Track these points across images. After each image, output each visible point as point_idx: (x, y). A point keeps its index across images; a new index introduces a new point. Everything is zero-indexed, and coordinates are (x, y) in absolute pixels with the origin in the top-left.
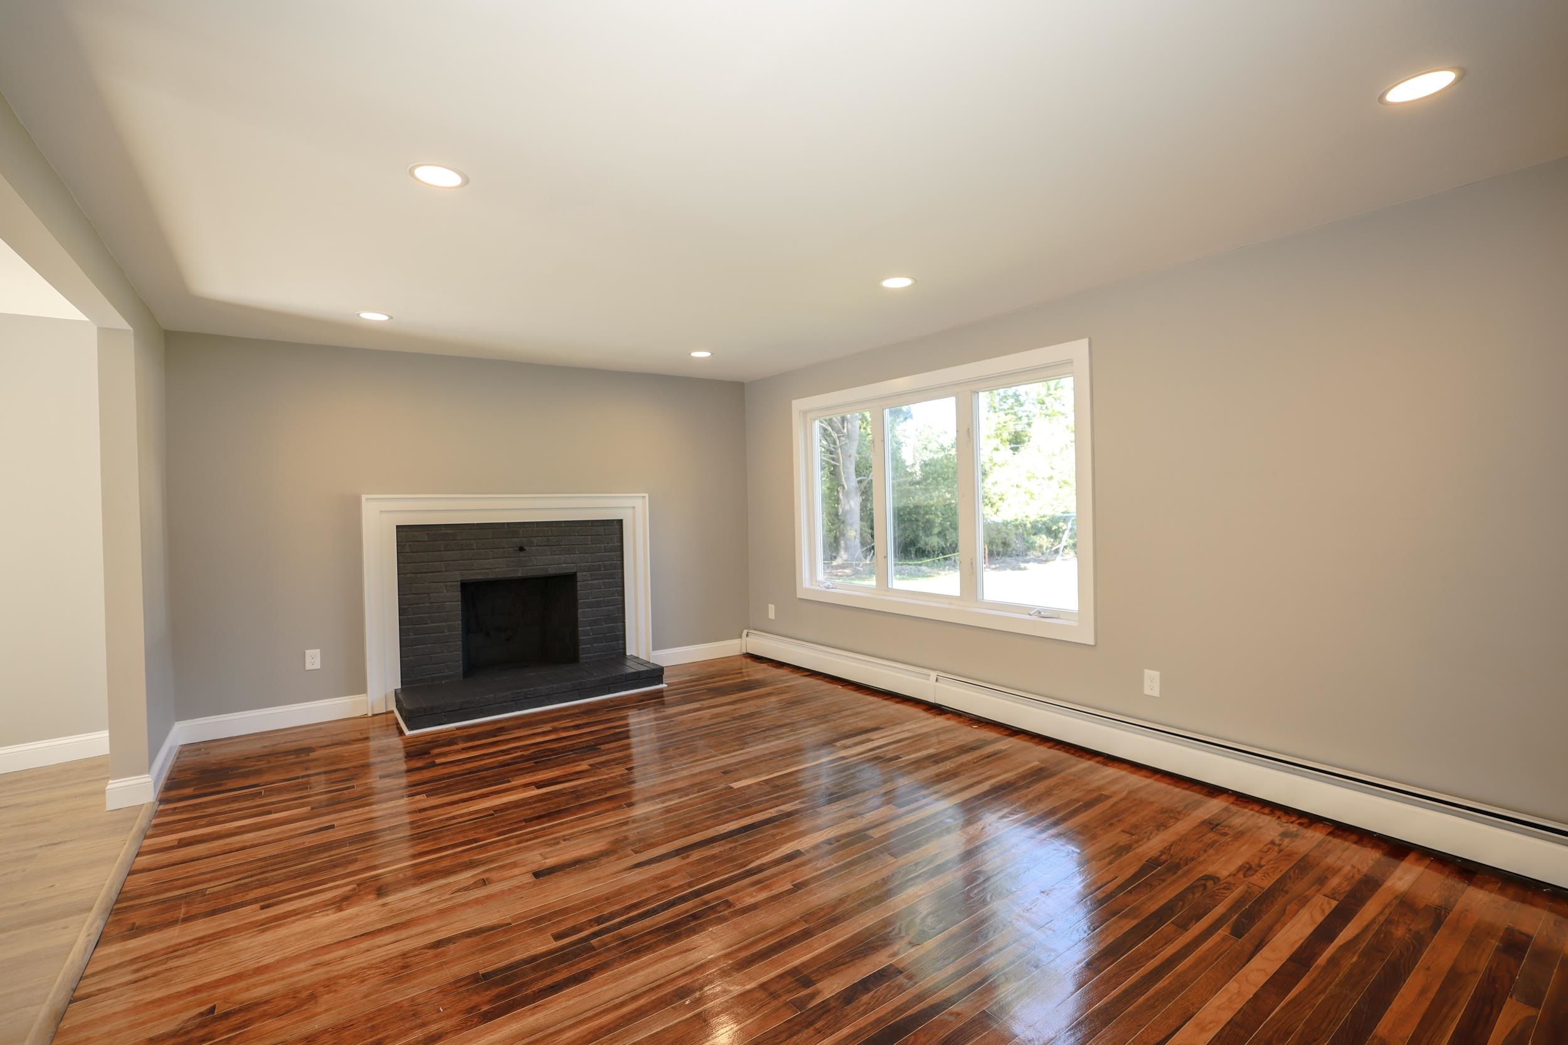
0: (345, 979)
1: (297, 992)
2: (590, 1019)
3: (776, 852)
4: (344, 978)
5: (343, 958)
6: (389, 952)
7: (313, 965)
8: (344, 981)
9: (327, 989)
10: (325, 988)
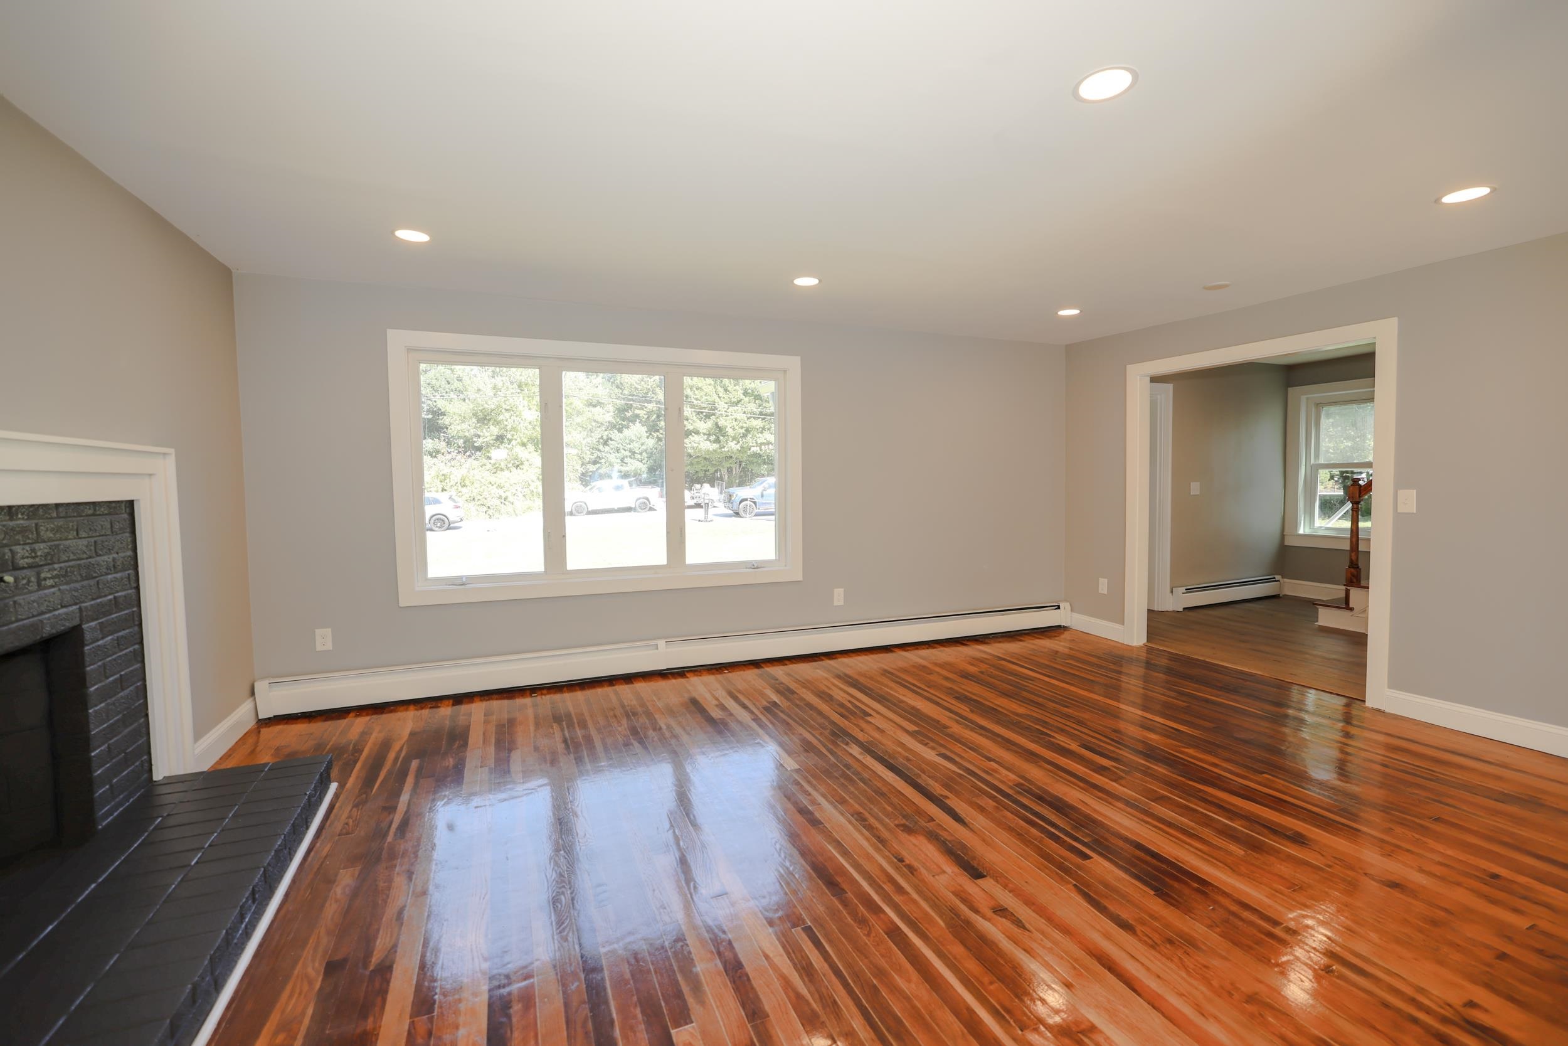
0: (1212, 982)
1: (1252, 1016)
2: (1177, 838)
3: (938, 762)
4: (1211, 984)
5: (1181, 995)
6: (1152, 958)
7: (1207, 1019)
8: (1215, 983)
9: (1233, 992)
10: (1233, 995)
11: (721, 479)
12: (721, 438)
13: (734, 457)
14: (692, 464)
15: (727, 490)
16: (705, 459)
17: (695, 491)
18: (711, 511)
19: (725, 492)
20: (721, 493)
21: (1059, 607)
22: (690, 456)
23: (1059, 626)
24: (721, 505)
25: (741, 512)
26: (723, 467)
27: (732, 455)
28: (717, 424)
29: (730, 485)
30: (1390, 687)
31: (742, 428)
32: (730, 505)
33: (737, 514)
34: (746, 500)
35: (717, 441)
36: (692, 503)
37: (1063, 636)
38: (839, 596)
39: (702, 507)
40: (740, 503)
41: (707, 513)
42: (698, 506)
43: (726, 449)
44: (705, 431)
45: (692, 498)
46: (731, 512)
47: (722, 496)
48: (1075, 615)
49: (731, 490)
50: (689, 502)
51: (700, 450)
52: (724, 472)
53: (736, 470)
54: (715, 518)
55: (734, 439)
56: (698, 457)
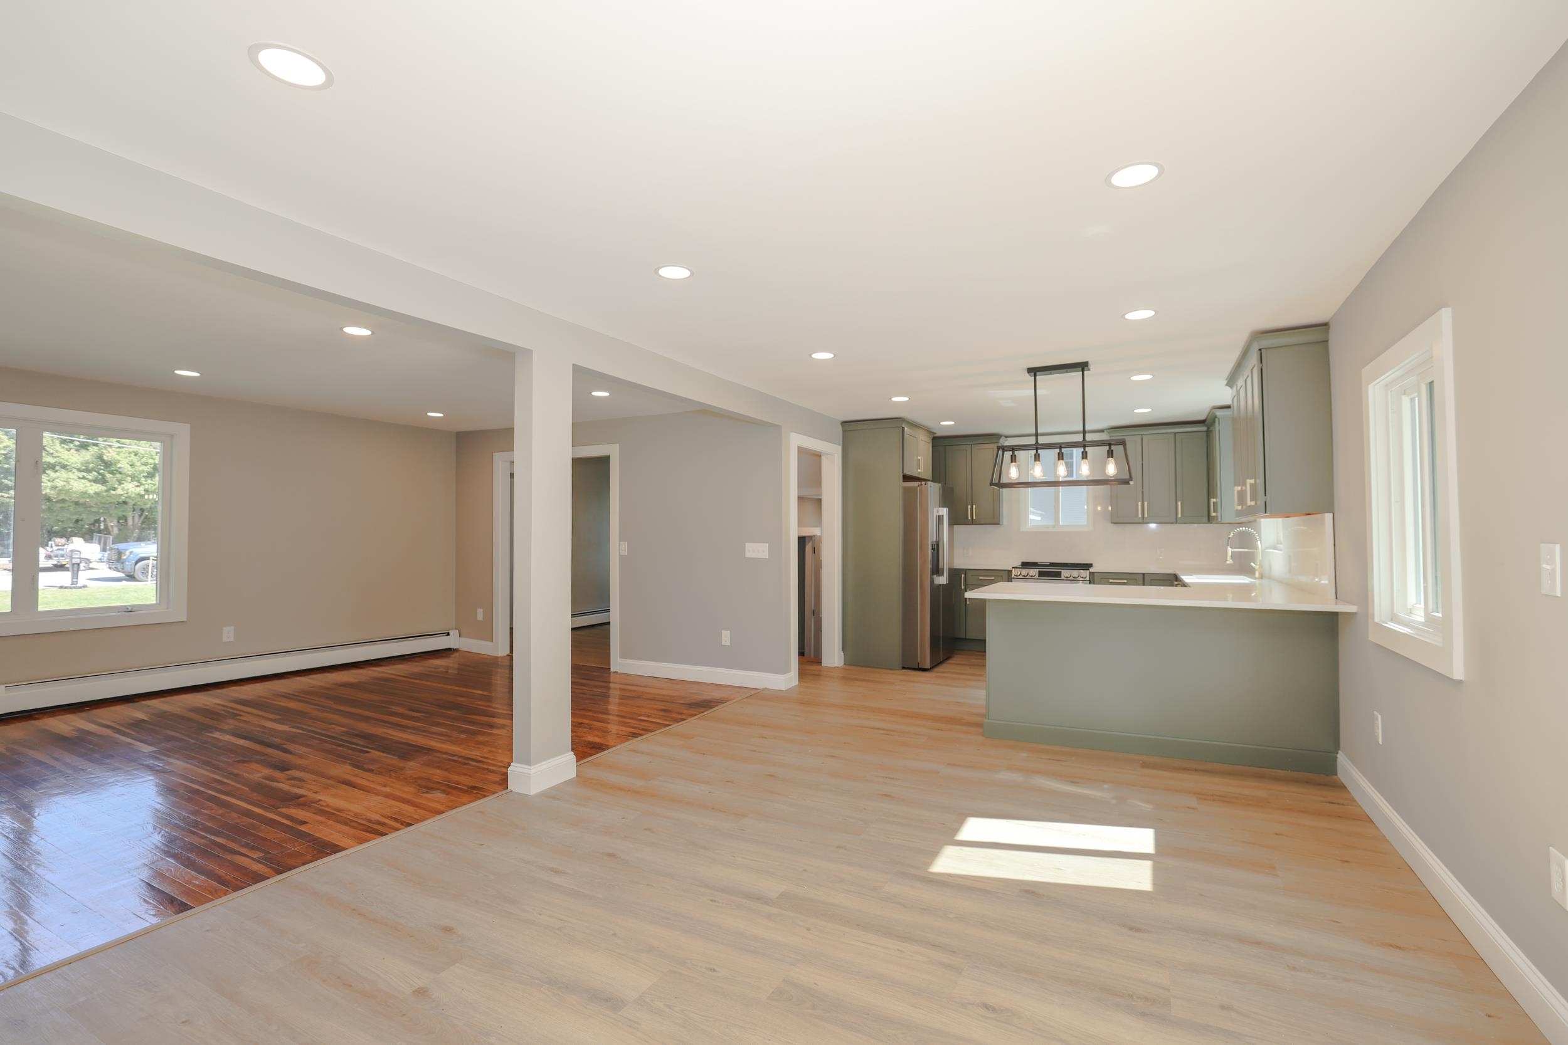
11: (107, 531)
12: (108, 476)
13: (131, 502)
14: (49, 509)
15: (116, 546)
16: (77, 503)
17: (55, 548)
18: (83, 576)
19: (111, 549)
20: (104, 550)
21: (448, 634)
22: (49, 499)
23: (450, 649)
24: (104, 566)
25: (138, 575)
26: (111, 515)
27: (127, 500)
28: (100, 457)
29: (123, 538)
30: (621, 657)
31: (146, 464)
32: (119, 566)
33: (131, 577)
34: (148, 558)
35: (102, 481)
36: (50, 563)
37: (453, 656)
38: (228, 634)
39: (67, 569)
40: (137, 563)
41: (75, 576)
42: (60, 567)
43: (119, 491)
44: (79, 466)
45: (49, 557)
46: (122, 575)
47: (106, 554)
48: (462, 639)
49: (121, 546)
50: (43, 562)
51: (68, 492)
52: (112, 523)
53: (133, 520)
54: (91, 584)
55: (134, 478)
56: (63, 501)
